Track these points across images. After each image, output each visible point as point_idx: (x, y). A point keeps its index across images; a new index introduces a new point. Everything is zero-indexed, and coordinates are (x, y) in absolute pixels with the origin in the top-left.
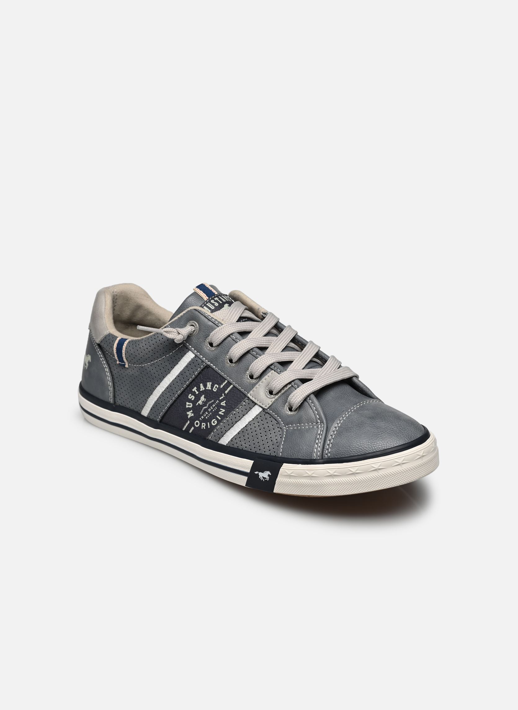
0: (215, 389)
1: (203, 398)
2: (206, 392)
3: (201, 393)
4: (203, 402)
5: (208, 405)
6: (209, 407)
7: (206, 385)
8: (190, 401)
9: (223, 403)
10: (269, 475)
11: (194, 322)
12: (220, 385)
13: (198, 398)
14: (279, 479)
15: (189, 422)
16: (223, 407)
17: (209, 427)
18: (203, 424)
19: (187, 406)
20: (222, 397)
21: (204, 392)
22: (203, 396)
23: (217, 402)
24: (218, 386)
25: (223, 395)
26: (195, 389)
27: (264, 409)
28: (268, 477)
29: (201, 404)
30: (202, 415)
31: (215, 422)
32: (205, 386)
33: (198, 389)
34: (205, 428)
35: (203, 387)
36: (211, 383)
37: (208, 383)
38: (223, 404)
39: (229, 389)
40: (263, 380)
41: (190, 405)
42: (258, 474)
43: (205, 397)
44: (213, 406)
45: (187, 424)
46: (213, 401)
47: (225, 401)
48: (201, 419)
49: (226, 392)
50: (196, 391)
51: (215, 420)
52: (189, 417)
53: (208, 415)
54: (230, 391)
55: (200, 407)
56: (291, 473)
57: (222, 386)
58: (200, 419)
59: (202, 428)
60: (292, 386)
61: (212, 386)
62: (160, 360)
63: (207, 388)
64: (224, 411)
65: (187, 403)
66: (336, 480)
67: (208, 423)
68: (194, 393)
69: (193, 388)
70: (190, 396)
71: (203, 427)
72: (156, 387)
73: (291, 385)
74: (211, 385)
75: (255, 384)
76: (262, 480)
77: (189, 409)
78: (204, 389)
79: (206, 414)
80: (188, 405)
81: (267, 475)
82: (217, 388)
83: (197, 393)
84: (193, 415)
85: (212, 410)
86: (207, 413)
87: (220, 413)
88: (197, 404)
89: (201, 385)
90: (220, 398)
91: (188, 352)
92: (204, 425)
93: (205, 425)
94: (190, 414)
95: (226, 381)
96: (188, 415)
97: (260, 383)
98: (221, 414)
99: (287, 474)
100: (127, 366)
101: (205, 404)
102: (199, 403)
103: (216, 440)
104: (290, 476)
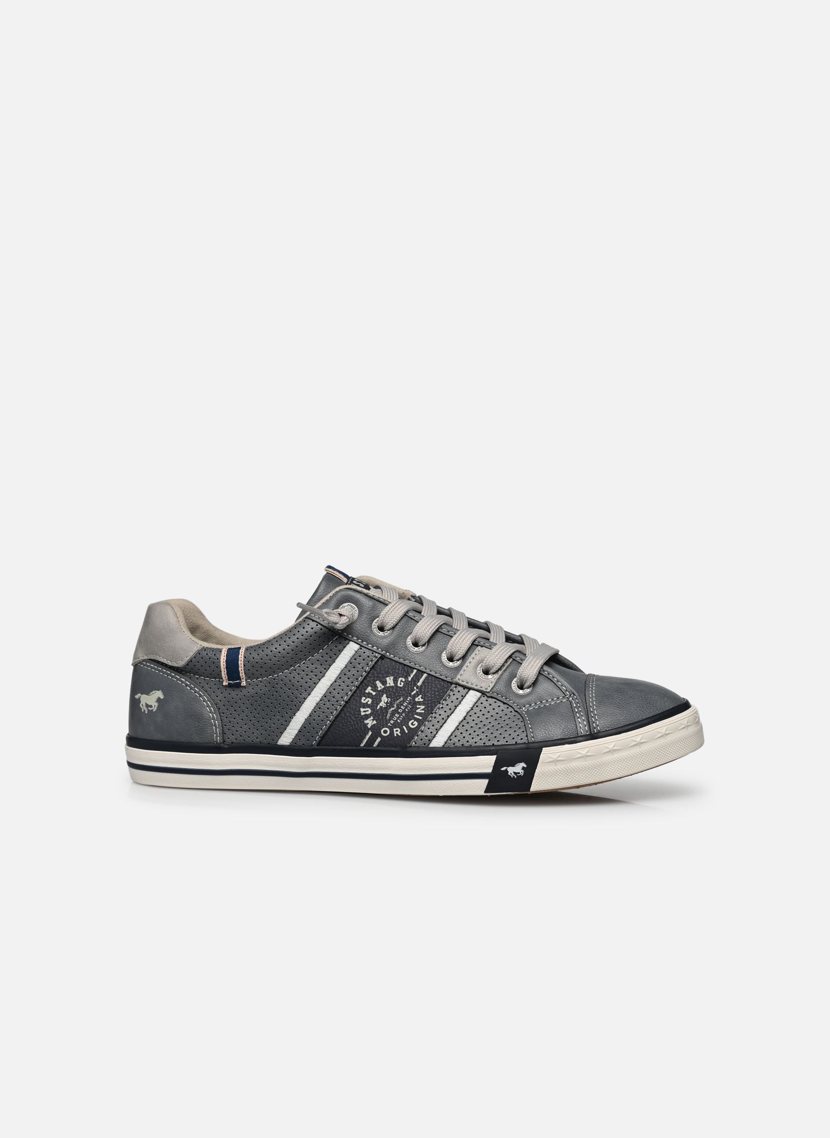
0: (401, 684)
1: (384, 698)
2: (387, 690)
3: (380, 693)
4: (387, 703)
5: (395, 705)
6: (398, 707)
7: (386, 682)
8: (365, 706)
9: (417, 698)
10: (523, 767)
11: (350, 604)
12: (406, 677)
13: (376, 699)
14: (540, 770)
15: (370, 733)
16: (420, 703)
17: (407, 732)
18: (395, 730)
19: (363, 714)
20: (415, 692)
21: (385, 691)
22: (385, 695)
23: (408, 699)
24: (404, 680)
25: (415, 688)
26: (369, 690)
27: (483, 693)
28: (522, 771)
29: (383, 706)
30: (390, 720)
31: (414, 724)
32: (384, 683)
33: (375, 688)
34: (400, 735)
35: (381, 685)
36: (392, 678)
37: (388, 679)
38: (419, 699)
39: (421, 680)
40: (470, 659)
41: (368, 711)
42: (506, 770)
43: (387, 697)
44: (404, 704)
45: (367, 737)
46: (402, 699)
47: (421, 696)
48: (391, 724)
49: (419, 684)
50: (371, 692)
51: (413, 721)
52: (369, 726)
53: (399, 717)
54: (423, 682)
55: (384, 710)
56: (558, 757)
57: (410, 679)
58: (389, 724)
59: (395, 735)
60: (514, 660)
61: (395, 681)
62: (304, 663)
63: (388, 685)
64: (423, 707)
65: (362, 710)
66: (617, 756)
67: (404, 727)
68: (369, 695)
69: (366, 689)
70: (364, 700)
71: (397, 734)
72: (305, 699)
73: (512, 659)
74: (393, 680)
75: (460, 667)
76: (513, 776)
77: (367, 717)
78: (383, 687)
79: (396, 717)
80: (364, 711)
81: (521, 767)
82: (403, 682)
83: (374, 693)
84: (375, 722)
85: (404, 711)
86: (397, 715)
87: (418, 711)
88: (378, 707)
89: (378, 682)
90: (413, 694)
91: (349, 643)
92: (397, 731)
93: (399, 730)
94: (370, 722)
95: (415, 671)
96: (368, 724)
97: (467, 663)
98: (420, 713)
99: (551, 760)
100: (244, 683)
101: (389, 705)
102: (381, 705)
103: (425, 744)
104: (556, 761)
